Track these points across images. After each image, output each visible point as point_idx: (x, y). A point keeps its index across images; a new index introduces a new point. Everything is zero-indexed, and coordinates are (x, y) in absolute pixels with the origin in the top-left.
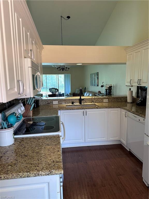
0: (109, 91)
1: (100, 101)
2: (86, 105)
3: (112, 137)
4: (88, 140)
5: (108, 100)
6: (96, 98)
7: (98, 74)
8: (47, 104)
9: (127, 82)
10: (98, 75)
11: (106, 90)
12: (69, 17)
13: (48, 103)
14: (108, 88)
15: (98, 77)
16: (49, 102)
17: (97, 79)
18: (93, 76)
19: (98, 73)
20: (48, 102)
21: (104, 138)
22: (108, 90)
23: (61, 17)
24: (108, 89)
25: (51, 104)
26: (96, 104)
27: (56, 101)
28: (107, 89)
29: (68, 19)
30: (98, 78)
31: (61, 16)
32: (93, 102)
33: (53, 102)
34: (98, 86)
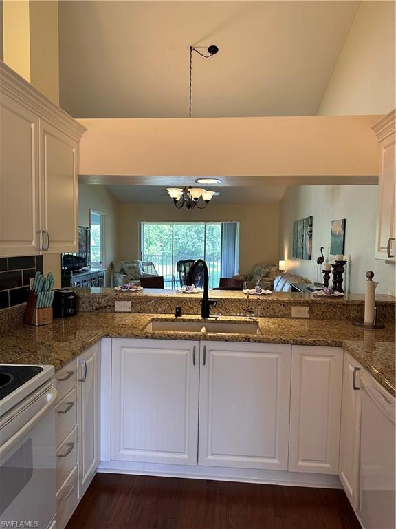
0: (335, 277)
1: (277, 310)
2: (223, 322)
3: (304, 460)
4: (210, 457)
5: (311, 311)
6: (262, 301)
7: (312, 222)
8: (97, 309)
9: (380, 249)
10: (311, 225)
11: (327, 272)
12: (213, 50)
13: (98, 306)
14: (333, 266)
15: (311, 231)
16: (103, 303)
17: (308, 236)
18: (300, 227)
19: (311, 217)
20: (98, 303)
21: (274, 458)
22: (331, 275)
23: (191, 51)
24: (332, 269)
25: (108, 310)
26: (260, 320)
27: (124, 300)
28: (330, 272)
29: (210, 54)
30: (311, 236)
31: (191, 48)
32: (250, 312)
33: (117, 303)
34: (310, 258)
